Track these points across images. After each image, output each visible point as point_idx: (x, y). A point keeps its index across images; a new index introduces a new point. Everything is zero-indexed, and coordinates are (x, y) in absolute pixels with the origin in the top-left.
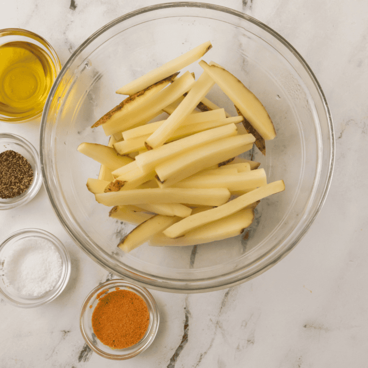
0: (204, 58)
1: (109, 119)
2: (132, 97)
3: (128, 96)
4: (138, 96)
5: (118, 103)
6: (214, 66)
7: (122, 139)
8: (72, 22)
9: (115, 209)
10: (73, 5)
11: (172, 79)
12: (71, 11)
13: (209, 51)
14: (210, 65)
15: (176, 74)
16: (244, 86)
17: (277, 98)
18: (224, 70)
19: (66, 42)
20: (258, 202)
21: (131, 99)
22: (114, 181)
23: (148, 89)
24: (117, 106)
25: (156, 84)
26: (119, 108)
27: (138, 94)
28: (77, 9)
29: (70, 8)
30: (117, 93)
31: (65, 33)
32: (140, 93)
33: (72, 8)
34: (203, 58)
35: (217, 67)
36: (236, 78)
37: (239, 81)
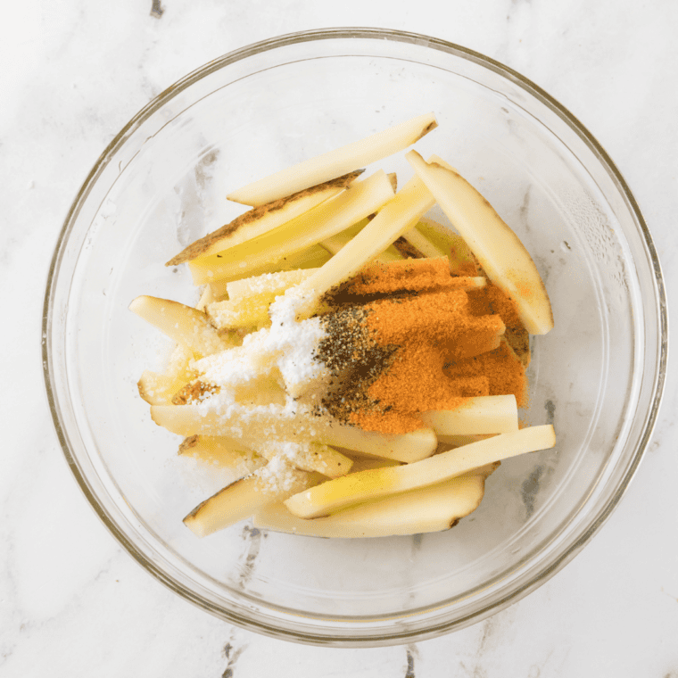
0: (418, 146)
1: (204, 251)
2: (258, 211)
3: (251, 208)
4: (270, 210)
5: (228, 221)
6: (436, 165)
7: (226, 297)
8: (155, 42)
9: (192, 442)
10: (157, 9)
11: (346, 183)
12: (153, 20)
13: (431, 133)
14: (429, 163)
15: (356, 174)
16: (496, 215)
17: (564, 248)
18: (457, 175)
19: (143, 86)
20: (497, 464)
21: (254, 215)
22: (193, 383)
23: (293, 197)
24: (226, 226)
25: (311, 190)
26: (229, 230)
27: (272, 206)
28: (165, 16)
29: (151, 15)
30: (228, 199)
31: (141, 67)
32: (276, 205)
33: (156, 14)
34: (416, 147)
35: (443, 168)
36: (480, 195)
37: (487, 203)
